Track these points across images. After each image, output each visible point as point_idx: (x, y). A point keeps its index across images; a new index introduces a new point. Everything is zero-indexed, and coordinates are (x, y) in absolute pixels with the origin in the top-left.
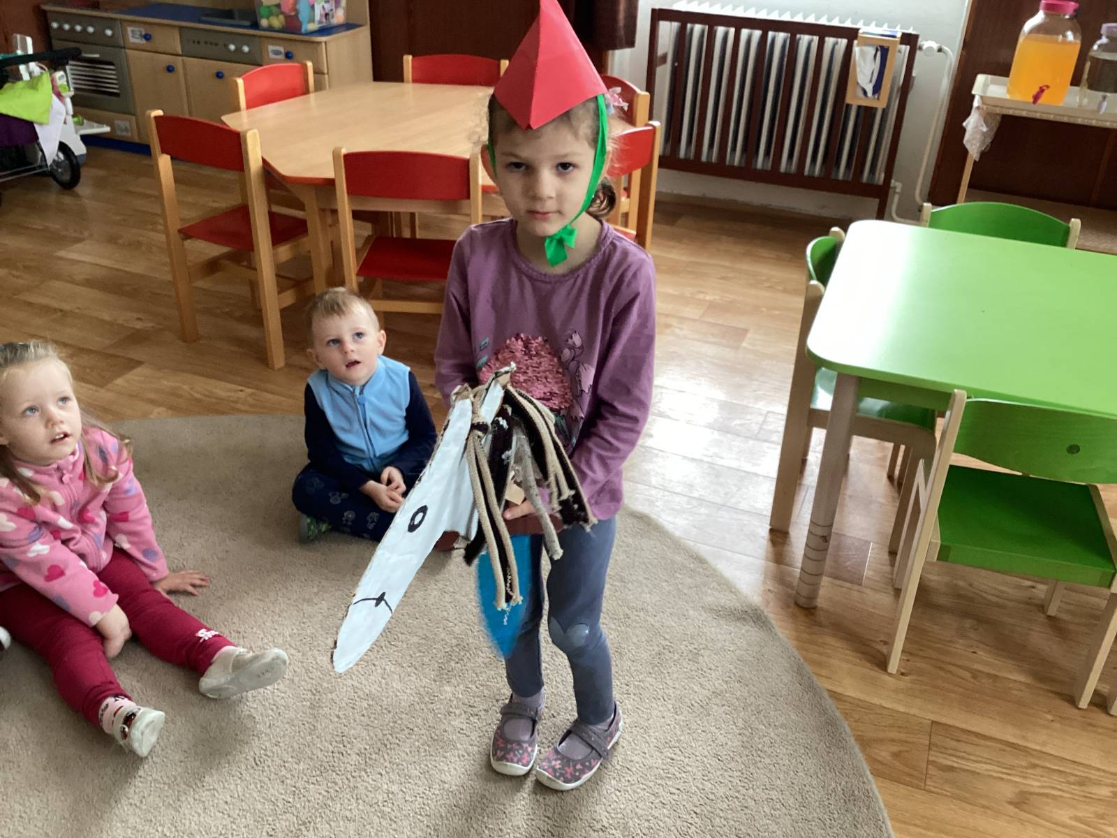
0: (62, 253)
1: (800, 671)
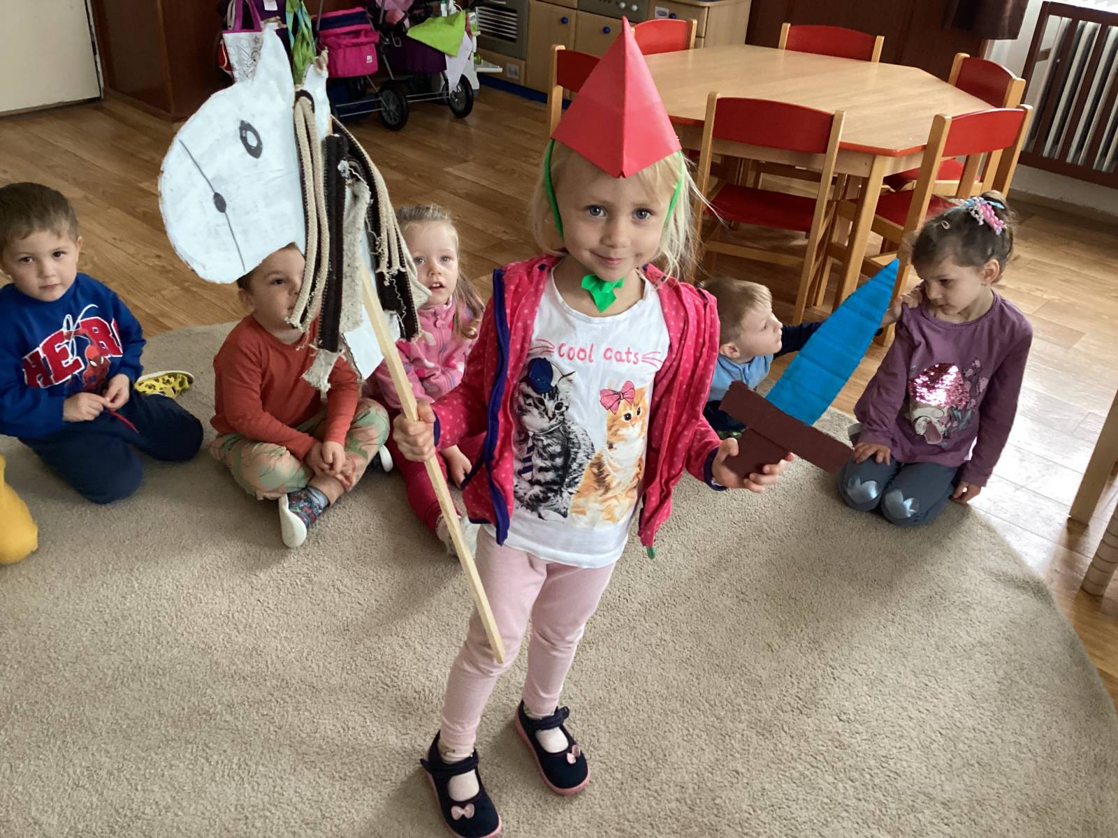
0: (450, 170)
1: (1072, 646)
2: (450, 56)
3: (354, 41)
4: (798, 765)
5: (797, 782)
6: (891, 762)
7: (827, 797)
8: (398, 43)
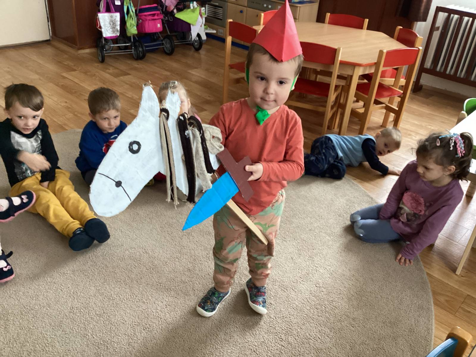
0: (190, 71)
2: (193, 25)
3: (153, 18)
4: (296, 302)
5: (295, 308)
6: (334, 303)
7: (306, 315)
8: (171, 19)
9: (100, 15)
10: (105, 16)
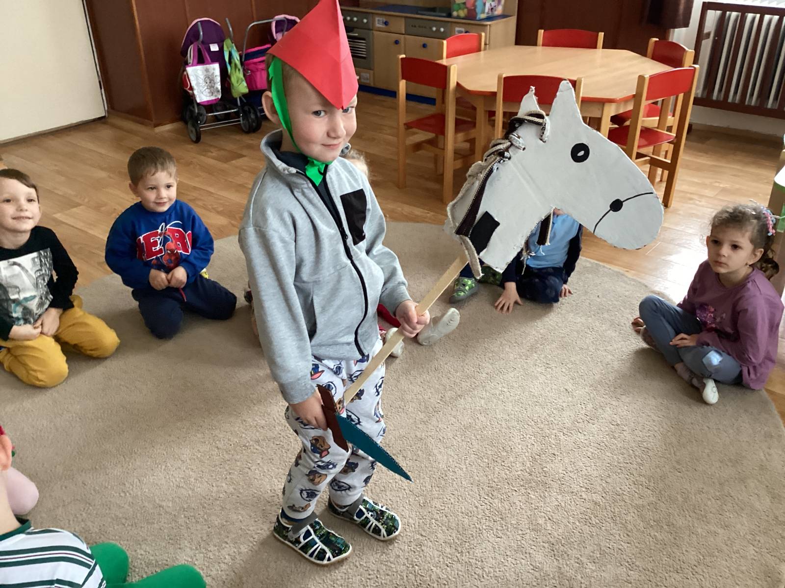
9: (190, 70)
10: (198, 70)
